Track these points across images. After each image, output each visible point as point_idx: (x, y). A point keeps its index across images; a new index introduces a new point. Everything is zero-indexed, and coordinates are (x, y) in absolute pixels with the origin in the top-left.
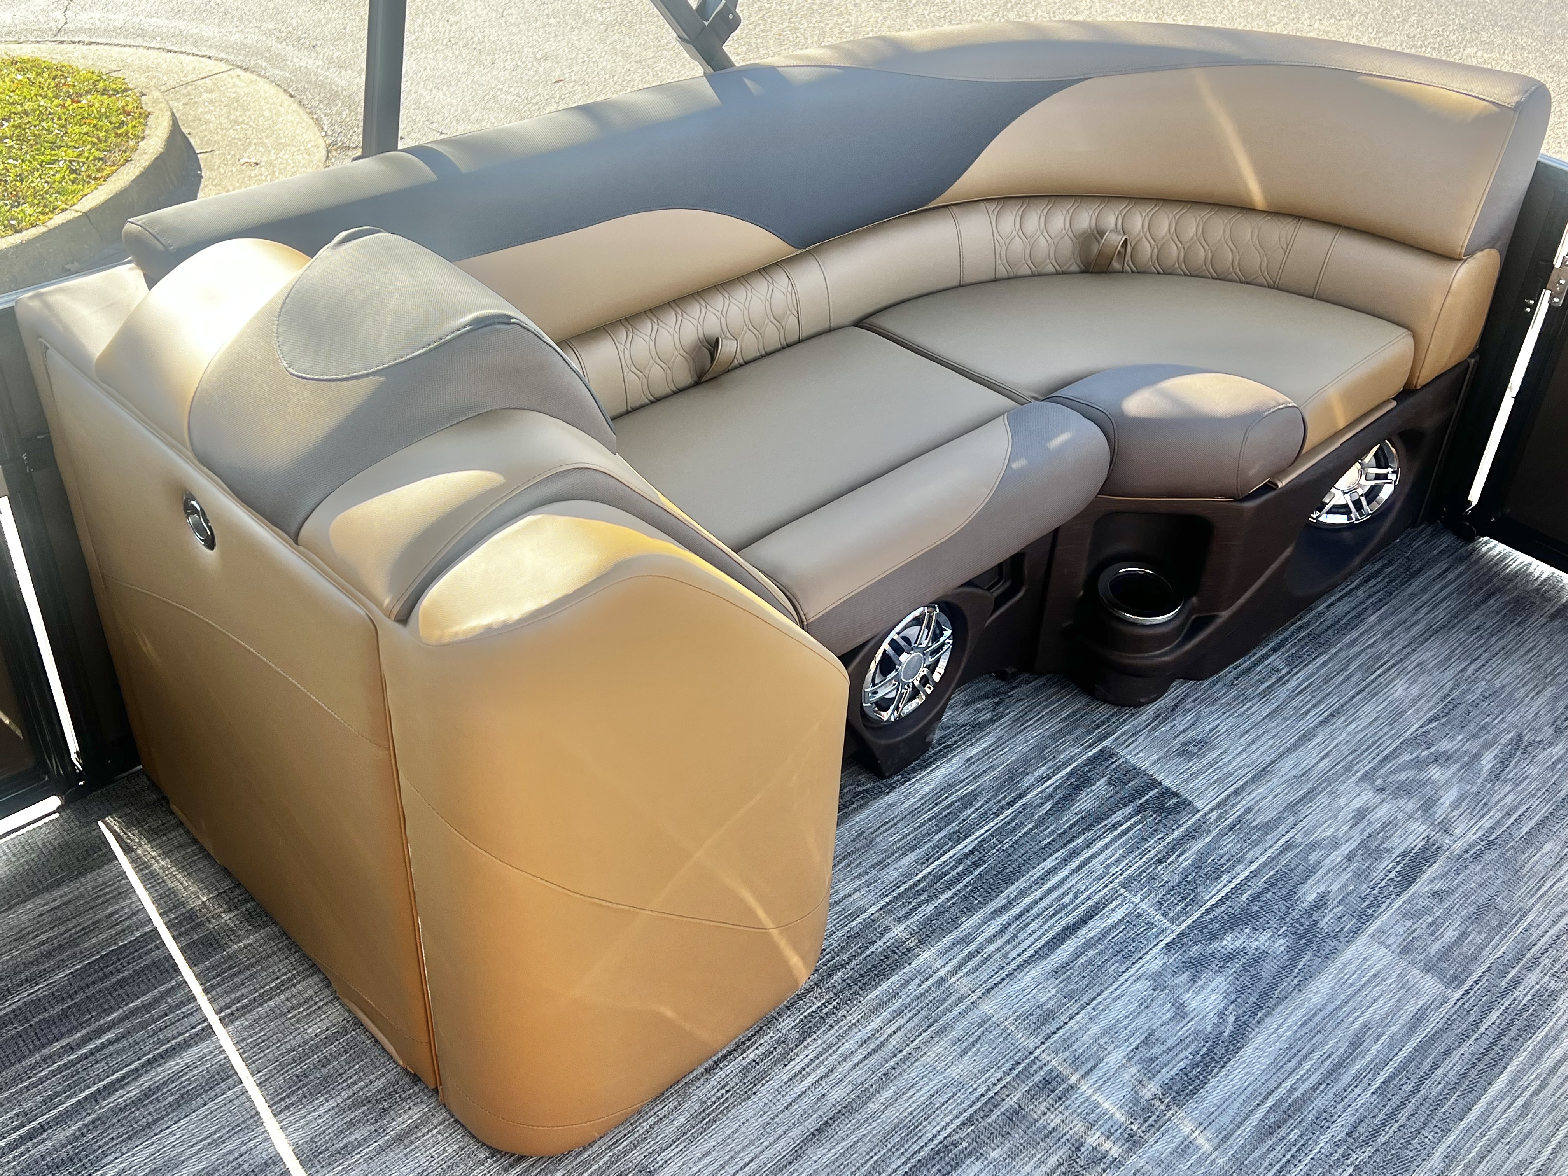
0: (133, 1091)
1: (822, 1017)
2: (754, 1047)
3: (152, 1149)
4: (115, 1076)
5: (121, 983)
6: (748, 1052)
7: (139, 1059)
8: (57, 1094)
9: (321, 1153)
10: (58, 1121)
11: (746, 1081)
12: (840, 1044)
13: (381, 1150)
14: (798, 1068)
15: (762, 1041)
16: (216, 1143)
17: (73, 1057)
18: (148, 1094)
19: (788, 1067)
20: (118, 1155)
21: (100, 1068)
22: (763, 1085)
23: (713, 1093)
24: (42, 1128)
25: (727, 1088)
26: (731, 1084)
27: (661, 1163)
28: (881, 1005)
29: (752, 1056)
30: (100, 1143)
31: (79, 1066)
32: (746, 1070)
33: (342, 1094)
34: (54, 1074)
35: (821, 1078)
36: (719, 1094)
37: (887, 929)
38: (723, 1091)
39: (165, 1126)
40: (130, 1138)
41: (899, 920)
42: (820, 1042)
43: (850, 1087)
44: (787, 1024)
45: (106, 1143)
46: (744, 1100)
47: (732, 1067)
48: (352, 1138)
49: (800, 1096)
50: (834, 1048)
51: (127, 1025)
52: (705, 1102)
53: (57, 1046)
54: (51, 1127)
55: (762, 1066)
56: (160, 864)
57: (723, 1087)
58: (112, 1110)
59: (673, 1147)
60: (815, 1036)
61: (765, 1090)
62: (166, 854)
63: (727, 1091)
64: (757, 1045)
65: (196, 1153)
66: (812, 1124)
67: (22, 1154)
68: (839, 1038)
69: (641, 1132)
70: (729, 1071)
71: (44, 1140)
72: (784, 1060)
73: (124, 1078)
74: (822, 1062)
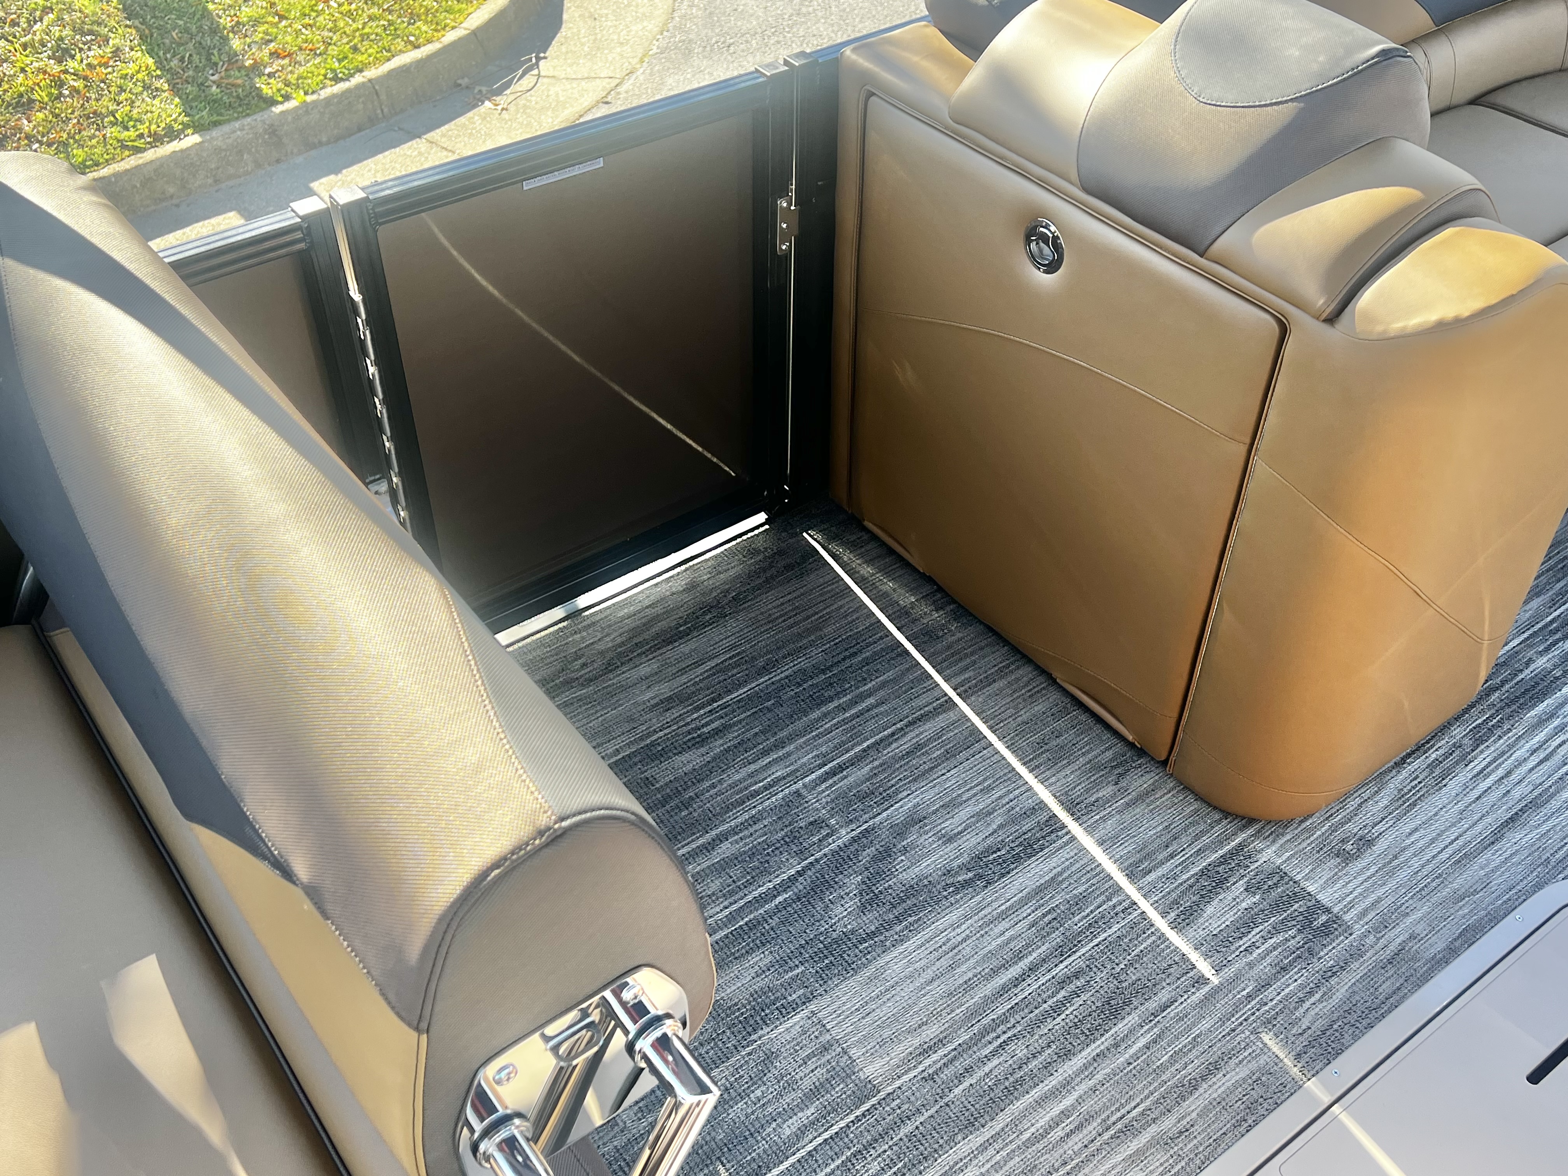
0: (905, 744)
1: (1489, 729)
2: (1434, 749)
3: (936, 790)
4: (886, 733)
5: (867, 662)
6: (1430, 752)
7: (901, 721)
8: (843, 743)
9: (1078, 804)
10: (853, 763)
11: (1434, 775)
12: (1512, 751)
13: (1128, 805)
14: (1479, 768)
15: (1439, 745)
16: (988, 789)
17: (847, 715)
18: (918, 747)
19: (1469, 767)
20: (909, 792)
21: (871, 725)
22: (1451, 779)
23: (1407, 782)
24: (841, 768)
25: (1419, 780)
26: (1421, 777)
27: (1376, 834)
28: (1541, 722)
29: (1434, 756)
30: (892, 782)
31: (854, 722)
32: (1432, 767)
33: (1081, 759)
34: (836, 726)
35: (1502, 778)
36: (1413, 784)
37: (1530, 661)
38: (1416, 782)
39: (940, 773)
40: (915, 780)
41: (1541, 654)
42: (1493, 749)
43: (1531, 787)
44: (1458, 732)
45: (897, 783)
46: (1437, 791)
47: (1418, 764)
48: (1100, 794)
49: (1486, 791)
50: (1508, 754)
51: (882, 693)
52: (1402, 789)
53: (831, 706)
54: (848, 767)
55: (1447, 764)
56: (867, 570)
57: (1415, 779)
58: (893, 757)
59: (1383, 823)
60: (1487, 744)
61: (1454, 785)
62: (869, 562)
63: (1420, 783)
64: (1436, 747)
65: (975, 795)
66: (1503, 814)
67: (831, 786)
68: (1510, 747)
69: (1351, 809)
70: (1416, 767)
71: (846, 777)
72: (1465, 760)
73: (893, 734)
74: (1500, 765)
